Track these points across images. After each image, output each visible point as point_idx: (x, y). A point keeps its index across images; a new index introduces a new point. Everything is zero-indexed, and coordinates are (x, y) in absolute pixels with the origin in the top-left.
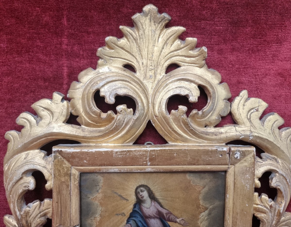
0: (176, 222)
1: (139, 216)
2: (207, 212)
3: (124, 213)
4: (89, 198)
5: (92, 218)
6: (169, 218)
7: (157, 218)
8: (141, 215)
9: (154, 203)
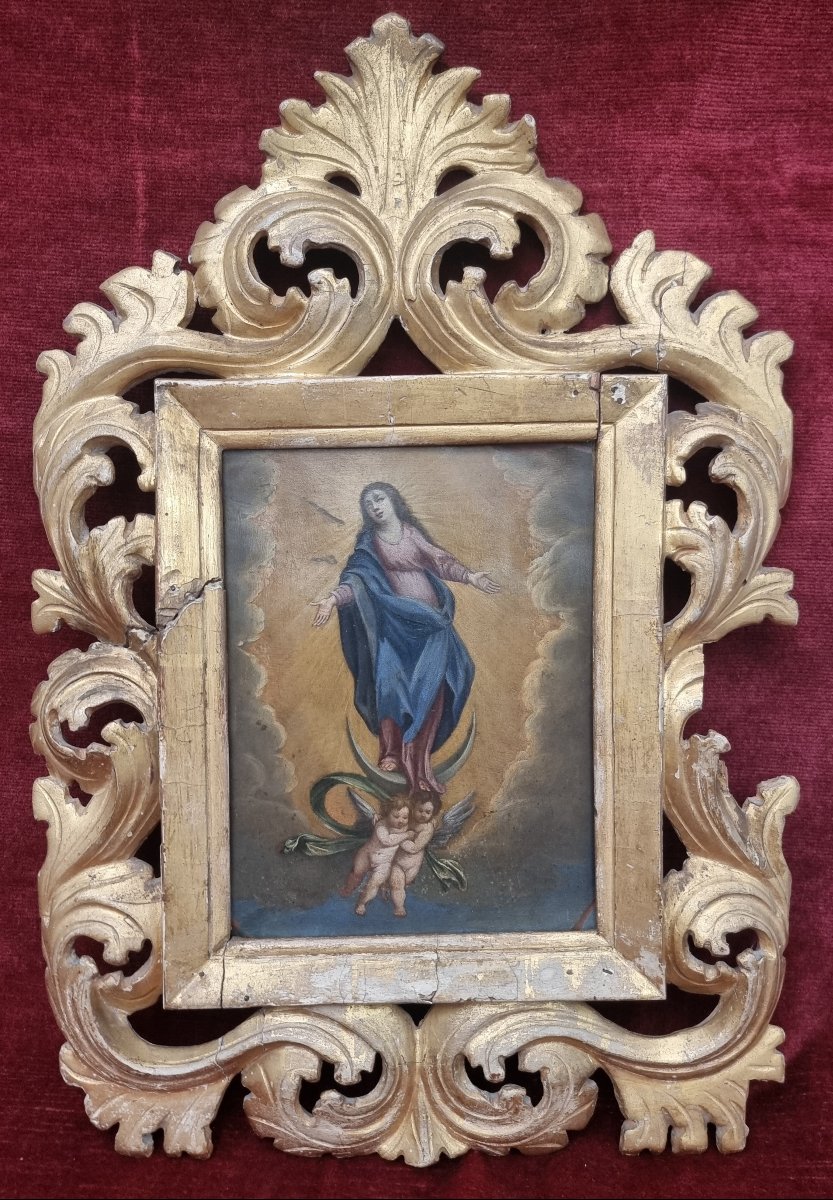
0: (467, 582)
1: (370, 565)
2: (548, 555)
3: (332, 557)
4: (245, 516)
5: (254, 569)
6: (448, 570)
7: (419, 570)
8: (377, 562)
9: (409, 532)
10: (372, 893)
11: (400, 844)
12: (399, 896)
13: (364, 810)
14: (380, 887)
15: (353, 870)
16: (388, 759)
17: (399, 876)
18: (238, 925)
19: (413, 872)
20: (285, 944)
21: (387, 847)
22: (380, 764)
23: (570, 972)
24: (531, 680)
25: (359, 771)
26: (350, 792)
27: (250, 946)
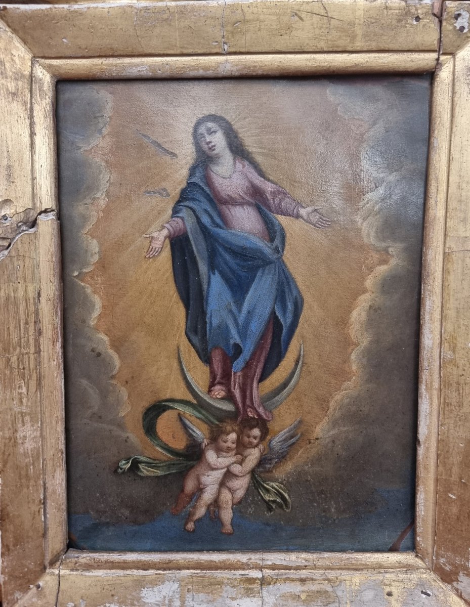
0: (298, 216)
1: (202, 199)
2: (381, 191)
3: (165, 190)
4: (80, 148)
5: (88, 201)
6: (280, 204)
7: (249, 204)
8: (208, 195)
9: (241, 166)
10: (201, 512)
11: (228, 467)
12: (227, 515)
13: (194, 434)
14: (208, 506)
15: (183, 491)
16: (218, 387)
17: (226, 496)
18: (75, 537)
19: (240, 494)
20: (115, 557)
22: (210, 391)
23: (390, 594)
24: (358, 314)
25: (189, 397)
26: (180, 418)
27: (85, 557)
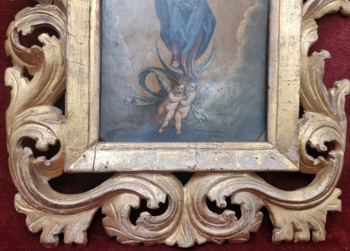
10: (166, 124)
11: (179, 101)
12: (178, 125)
13: (164, 85)
14: (170, 121)
15: (157, 113)
16: (175, 62)
17: (178, 116)
18: (102, 136)
19: (185, 115)
20: (125, 145)
21: (174, 102)
22: (171, 64)
23: (257, 158)
24: (241, 30)
25: (161, 66)
26: (157, 76)
27: (108, 145)
